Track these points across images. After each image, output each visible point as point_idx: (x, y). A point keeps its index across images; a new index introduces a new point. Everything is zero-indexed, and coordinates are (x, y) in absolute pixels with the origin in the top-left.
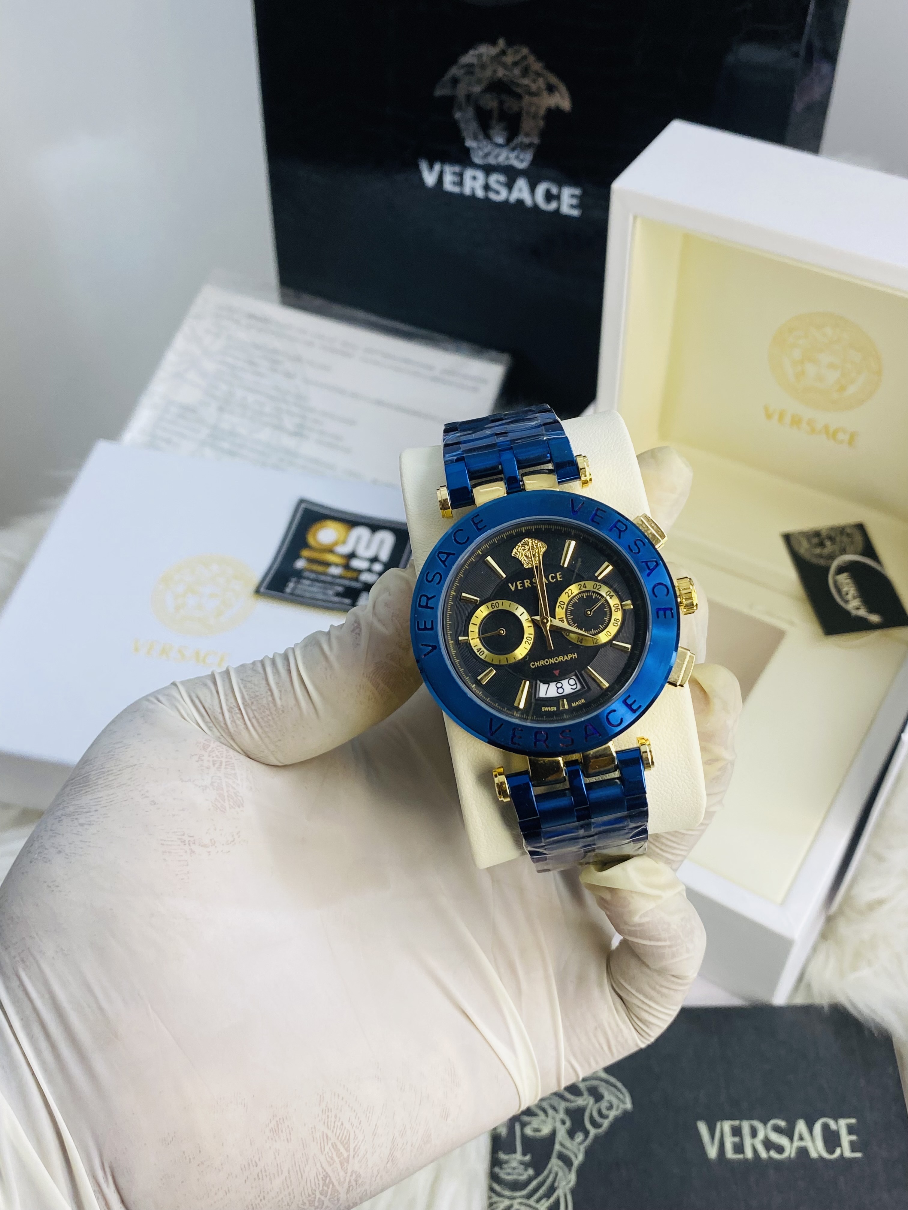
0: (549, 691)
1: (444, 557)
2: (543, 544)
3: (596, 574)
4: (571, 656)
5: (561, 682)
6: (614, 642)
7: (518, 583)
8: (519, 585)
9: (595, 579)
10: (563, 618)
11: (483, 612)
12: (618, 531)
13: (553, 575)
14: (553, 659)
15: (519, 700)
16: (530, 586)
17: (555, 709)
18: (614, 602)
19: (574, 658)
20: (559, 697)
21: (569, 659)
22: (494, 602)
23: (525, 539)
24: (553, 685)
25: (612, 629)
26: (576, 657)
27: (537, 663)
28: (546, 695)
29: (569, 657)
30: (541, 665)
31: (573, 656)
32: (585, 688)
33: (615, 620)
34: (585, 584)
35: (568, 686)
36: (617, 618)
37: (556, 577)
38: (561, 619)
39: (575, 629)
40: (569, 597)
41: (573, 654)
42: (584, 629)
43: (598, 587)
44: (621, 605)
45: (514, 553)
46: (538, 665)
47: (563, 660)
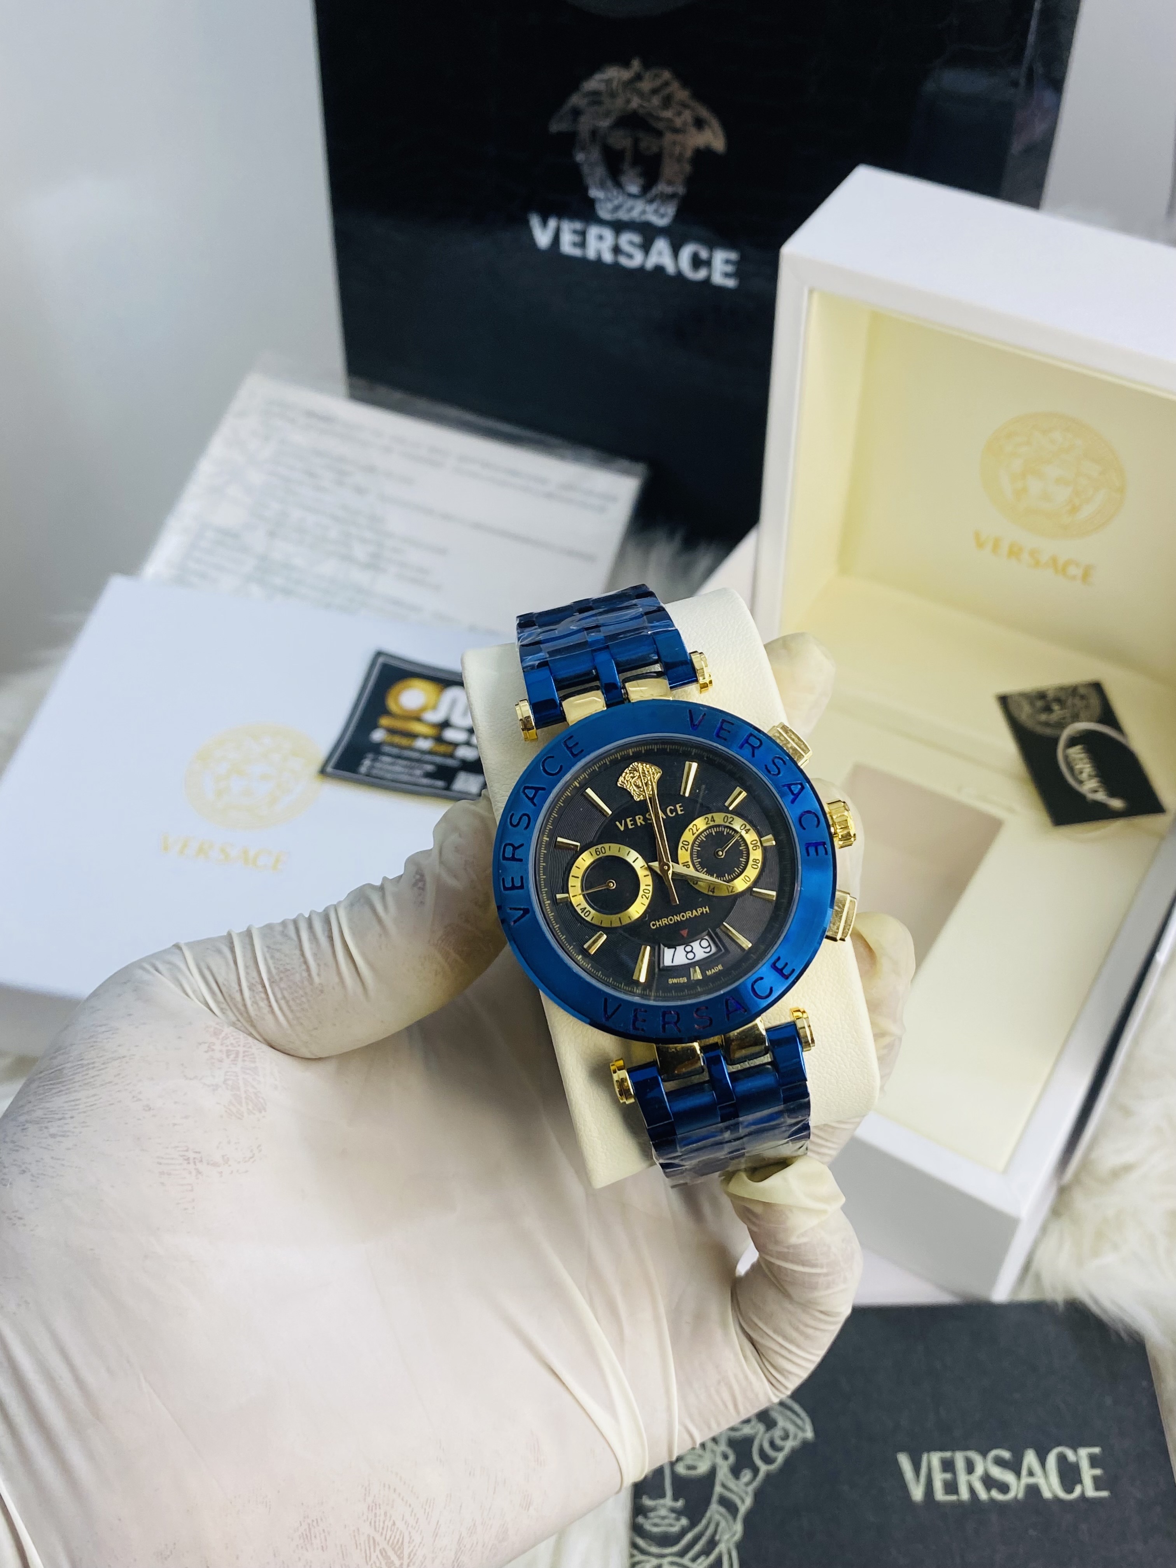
0: (675, 957)
1: (530, 793)
2: (657, 768)
3: (727, 804)
4: (701, 911)
5: (691, 944)
6: (754, 889)
7: (628, 820)
8: (629, 823)
9: (726, 810)
10: (688, 862)
11: (585, 860)
12: (750, 748)
13: (672, 808)
14: (678, 915)
15: (638, 972)
16: (643, 823)
17: (685, 980)
18: (750, 837)
19: (705, 912)
20: (688, 964)
21: (699, 914)
22: (599, 846)
23: (633, 764)
24: (680, 949)
25: (752, 873)
26: (708, 912)
27: (659, 922)
28: (672, 962)
29: (699, 912)
30: (664, 924)
31: (704, 910)
32: (721, 951)
33: (754, 860)
34: (712, 817)
35: (700, 949)
36: (756, 859)
37: (676, 810)
38: (686, 864)
39: (706, 876)
40: (693, 834)
41: (703, 908)
42: (715, 875)
43: (730, 820)
44: (761, 841)
45: (620, 782)
46: (660, 925)
47: (692, 916)
